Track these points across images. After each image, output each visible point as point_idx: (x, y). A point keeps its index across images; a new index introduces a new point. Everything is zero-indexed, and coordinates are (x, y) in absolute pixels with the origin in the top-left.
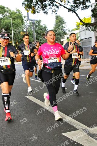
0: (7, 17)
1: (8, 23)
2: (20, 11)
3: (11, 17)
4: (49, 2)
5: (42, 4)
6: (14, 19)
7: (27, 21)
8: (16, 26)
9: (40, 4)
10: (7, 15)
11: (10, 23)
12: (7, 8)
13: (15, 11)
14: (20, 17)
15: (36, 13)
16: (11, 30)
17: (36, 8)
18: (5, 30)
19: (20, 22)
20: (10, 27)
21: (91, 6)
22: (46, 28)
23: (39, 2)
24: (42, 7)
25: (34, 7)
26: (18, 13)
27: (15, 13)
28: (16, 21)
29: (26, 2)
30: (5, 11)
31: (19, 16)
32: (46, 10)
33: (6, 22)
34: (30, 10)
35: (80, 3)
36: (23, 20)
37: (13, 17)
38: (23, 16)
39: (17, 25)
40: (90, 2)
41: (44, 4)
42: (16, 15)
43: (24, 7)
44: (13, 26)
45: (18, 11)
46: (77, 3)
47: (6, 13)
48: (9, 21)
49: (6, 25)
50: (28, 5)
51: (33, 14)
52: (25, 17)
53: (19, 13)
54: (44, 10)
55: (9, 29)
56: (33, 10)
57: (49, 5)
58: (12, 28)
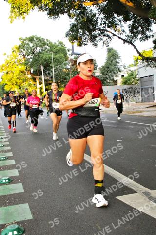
0: (47, 50)
1: (48, 58)
2: (63, 43)
3: (51, 51)
4: (100, 32)
5: (91, 34)
6: (56, 53)
7: (72, 55)
8: (58, 62)
9: (88, 34)
10: (46, 49)
11: (50, 58)
12: (47, 40)
13: (57, 43)
14: (63, 51)
15: (83, 45)
16: (52, 67)
17: (83, 39)
18: (45, 67)
19: (63, 56)
20: (51, 63)
21: (153, 36)
22: (96, 63)
23: (86, 32)
24: (91, 38)
25: (81, 38)
26: (60, 46)
27: (57, 46)
28: (58, 55)
29: (71, 32)
30: (45, 44)
31: (61, 49)
32: (95, 42)
33: (46, 56)
34: (76, 42)
35: (138, 33)
36: (66, 54)
37: (54, 50)
38: (66, 49)
39: (59, 60)
40: (151, 31)
41: (93, 34)
42: (58, 49)
43: (68, 38)
44: (55, 61)
45: (61, 43)
46: (135, 33)
47: (46, 46)
48: (49, 56)
49: (45, 61)
50: (72, 36)
51: (79, 47)
52: (69, 51)
53: (62, 46)
54: (93, 41)
55: (49, 66)
56: (80, 42)
57: (100, 35)
58: (53, 65)
